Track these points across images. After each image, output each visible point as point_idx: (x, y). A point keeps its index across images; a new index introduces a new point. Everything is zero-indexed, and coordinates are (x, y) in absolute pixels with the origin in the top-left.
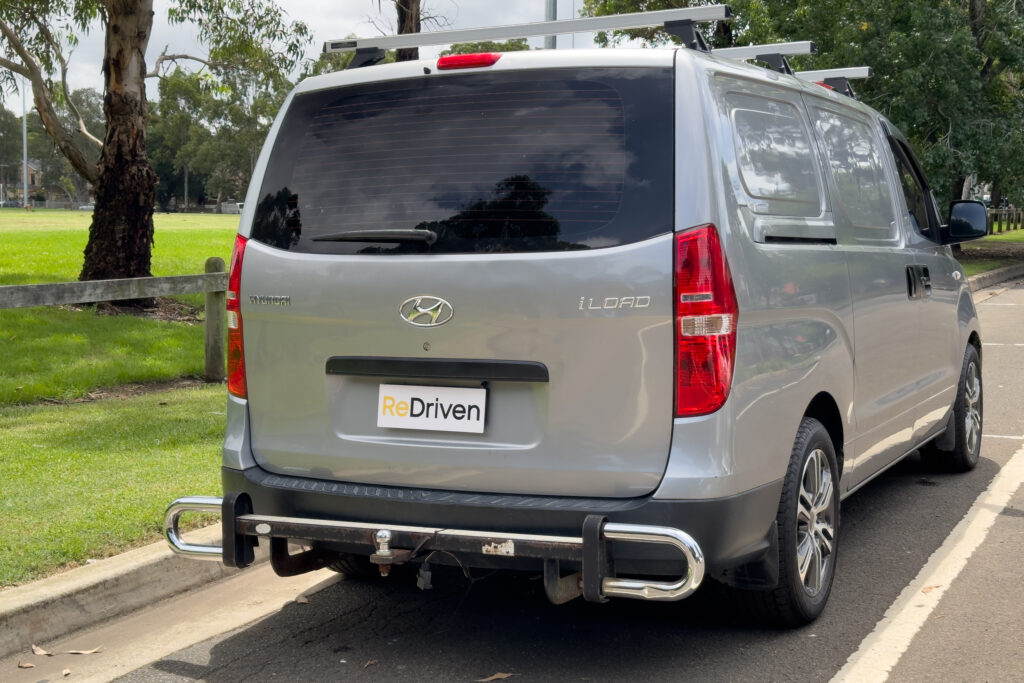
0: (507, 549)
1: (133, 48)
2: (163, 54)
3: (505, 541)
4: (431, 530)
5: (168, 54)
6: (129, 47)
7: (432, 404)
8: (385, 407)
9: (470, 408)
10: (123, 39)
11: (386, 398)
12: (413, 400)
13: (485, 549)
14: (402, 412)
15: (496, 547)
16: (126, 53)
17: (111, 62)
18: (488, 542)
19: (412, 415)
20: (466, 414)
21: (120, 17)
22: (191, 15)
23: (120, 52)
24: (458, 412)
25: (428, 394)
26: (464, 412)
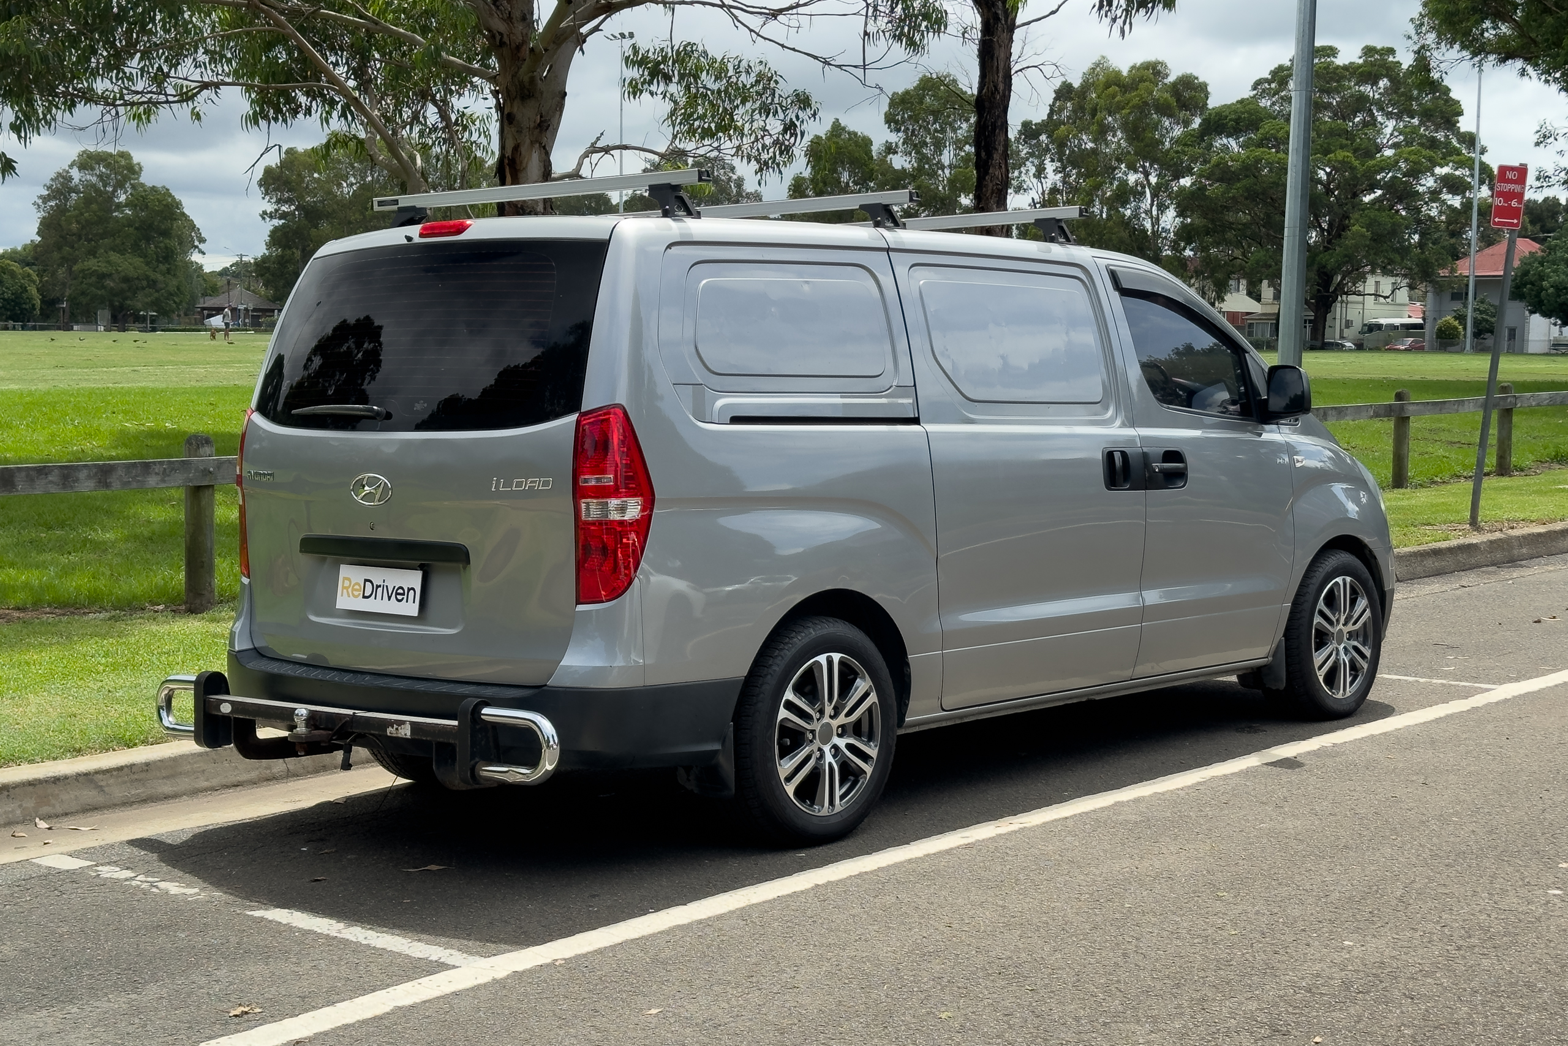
0: (406, 732)
1: (532, 143)
2: (593, 145)
3: (403, 722)
4: (350, 712)
5: (599, 145)
6: (528, 141)
7: (380, 586)
8: (344, 588)
9: (409, 590)
10: (519, 132)
11: (345, 578)
12: (366, 580)
13: (390, 731)
14: (356, 593)
15: (397, 729)
16: (523, 149)
17: (506, 161)
18: (391, 723)
19: (364, 597)
20: (405, 597)
21: (516, 104)
22: (654, 88)
23: (516, 148)
24: (400, 594)
25: (378, 575)
26: (403, 594)
